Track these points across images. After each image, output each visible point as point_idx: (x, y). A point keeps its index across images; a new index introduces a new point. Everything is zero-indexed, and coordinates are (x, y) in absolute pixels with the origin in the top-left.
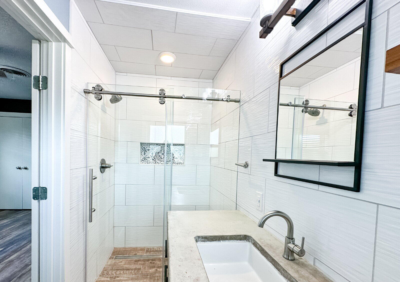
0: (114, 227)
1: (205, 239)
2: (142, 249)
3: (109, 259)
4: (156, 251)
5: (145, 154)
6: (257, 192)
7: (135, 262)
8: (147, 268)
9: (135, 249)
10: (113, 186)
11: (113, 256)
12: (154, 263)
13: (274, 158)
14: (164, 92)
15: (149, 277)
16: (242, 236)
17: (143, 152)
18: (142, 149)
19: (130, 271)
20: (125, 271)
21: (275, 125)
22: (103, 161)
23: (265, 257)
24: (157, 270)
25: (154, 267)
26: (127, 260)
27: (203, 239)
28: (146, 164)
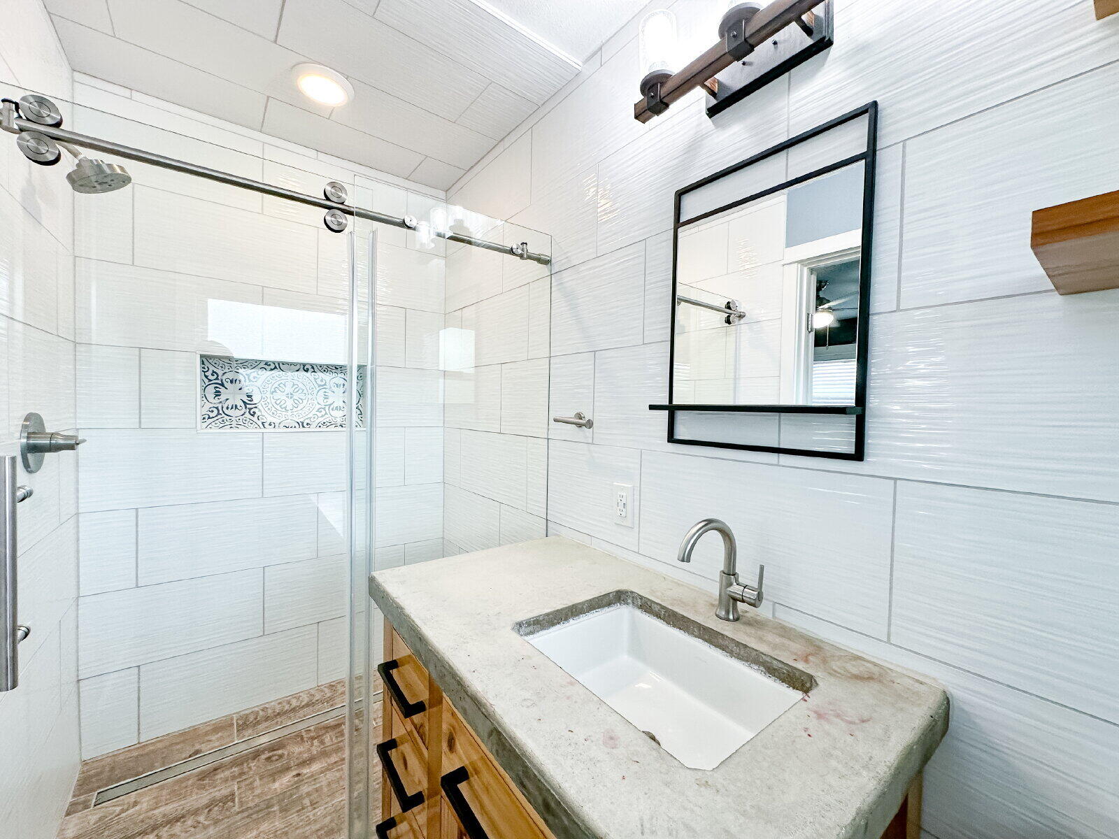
0: (78, 681)
1: (535, 627)
2: (220, 727)
3: (68, 814)
4: (279, 714)
5: (218, 394)
6: (615, 483)
7: (198, 782)
8: (258, 783)
9: (190, 736)
10: (72, 521)
11: (82, 798)
12: (281, 756)
13: (667, 403)
14: (344, 195)
15: (276, 808)
16: (611, 595)
17: (211, 389)
18: (206, 377)
19: (190, 822)
20: (166, 829)
21: (667, 327)
22: (33, 424)
23: (680, 629)
24: (298, 775)
25: (288, 769)
26: (162, 788)
27: (531, 628)
28: (227, 429)
